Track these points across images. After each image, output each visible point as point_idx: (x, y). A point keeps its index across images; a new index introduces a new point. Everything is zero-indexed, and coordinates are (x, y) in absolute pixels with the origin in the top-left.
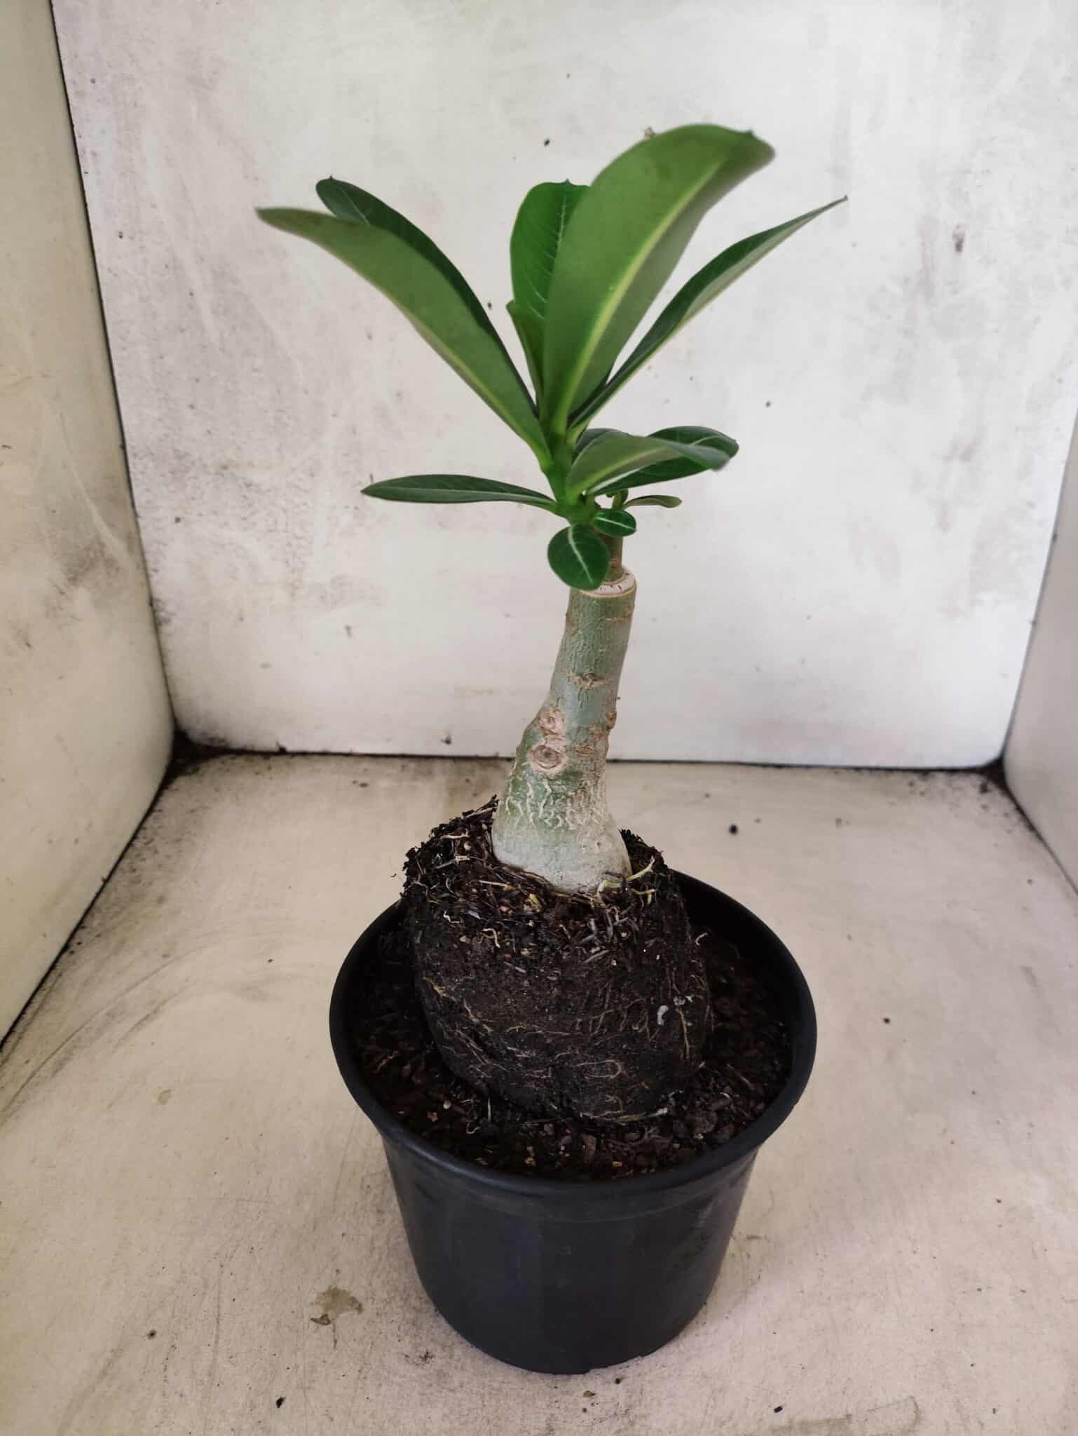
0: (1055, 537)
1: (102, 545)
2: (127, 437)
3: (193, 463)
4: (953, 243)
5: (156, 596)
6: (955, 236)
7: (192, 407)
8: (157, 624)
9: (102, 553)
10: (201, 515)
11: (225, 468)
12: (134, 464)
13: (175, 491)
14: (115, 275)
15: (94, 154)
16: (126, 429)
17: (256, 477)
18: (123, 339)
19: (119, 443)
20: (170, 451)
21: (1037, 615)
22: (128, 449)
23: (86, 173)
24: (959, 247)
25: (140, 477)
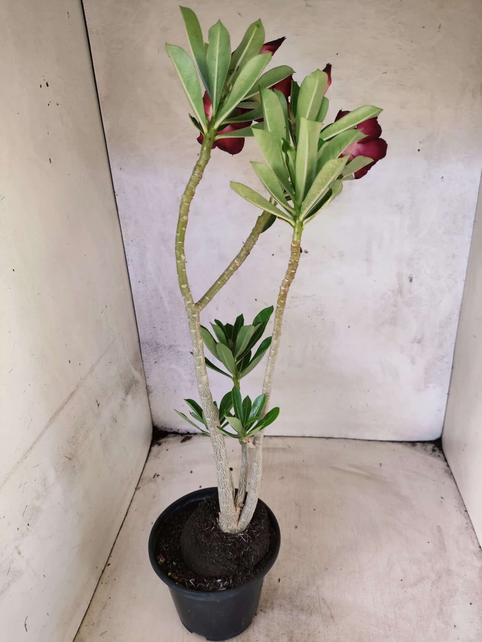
0: (453, 367)
1: (134, 377)
2: (140, 338)
3: (161, 346)
4: (409, 279)
5: (148, 385)
6: (409, 277)
7: (161, 330)
8: (148, 393)
9: (134, 380)
10: (163, 361)
11: (171, 347)
12: (142, 347)
13: (155, 354)
14: (138, 293)
15: (132, 260)
16: (140, 336)
17: (180, 349)
18: (139, 311)
19: (138, 340)
20: (154, 342)
21: (449, 391)
22: (140, 341)
23: (129, 265)
24: (411, 280)
25: (144, 350)
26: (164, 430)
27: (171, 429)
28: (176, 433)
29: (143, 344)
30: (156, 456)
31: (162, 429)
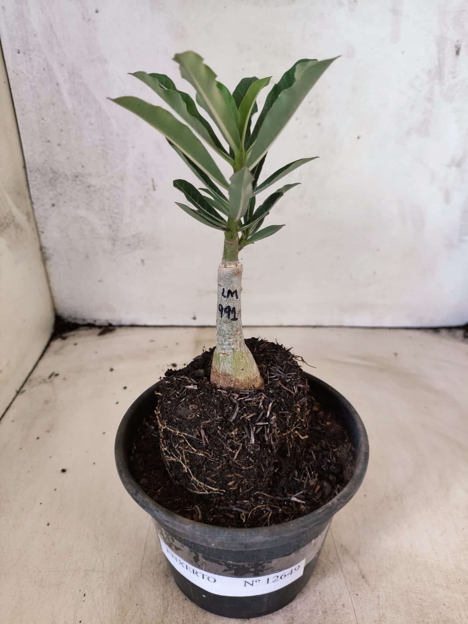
1: (14, 217)
2: (26, 162)
3: (60, 175)
4: (455, 50)
5: (43, 245)
7: (59, 145)
8: (45, 259)
9: (13, 221)
10: (65, 202)
11: (77, 177)
12: (31, 176)
13: (51, 190)
14: (17, 74)
16: (25, 158)
17: (93, 182)
18: (23, 110)
19: (22, 165)
20: (49, 169)
22: (27, 167)
24: (458, 52)
25: (33, 183)
26: (73, 321)
27: (84, 320)
28: (91, 326)
29: (31, 172)
30: (56, 353)
31: (70, 320)
